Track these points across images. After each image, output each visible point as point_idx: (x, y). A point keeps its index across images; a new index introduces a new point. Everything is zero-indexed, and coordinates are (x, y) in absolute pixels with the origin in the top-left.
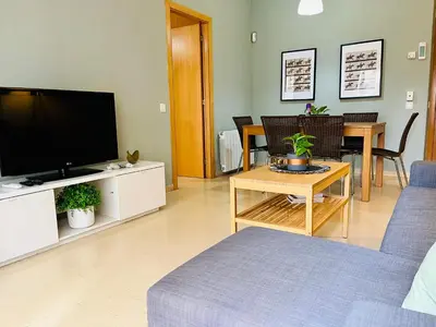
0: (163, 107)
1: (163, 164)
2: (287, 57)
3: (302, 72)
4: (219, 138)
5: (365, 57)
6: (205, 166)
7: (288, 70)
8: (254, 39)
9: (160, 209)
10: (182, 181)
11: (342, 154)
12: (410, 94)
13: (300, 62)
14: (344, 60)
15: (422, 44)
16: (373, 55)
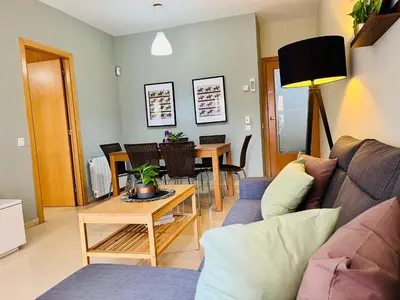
0: (21, 142)
1: (20, 201)
2: (149, 89)
3: (164, 102)
4: (89, 165)
5: (212, 90)
6: (75, 193)
7: (152, 100)
8: (118, 73)
9: (20, 248)
10: (48, 213)
11: (197, 172)
12: (248, 118)
13: (161, 94)
14: (196, 92)
15: (253, 80)
16: (217, 88)
